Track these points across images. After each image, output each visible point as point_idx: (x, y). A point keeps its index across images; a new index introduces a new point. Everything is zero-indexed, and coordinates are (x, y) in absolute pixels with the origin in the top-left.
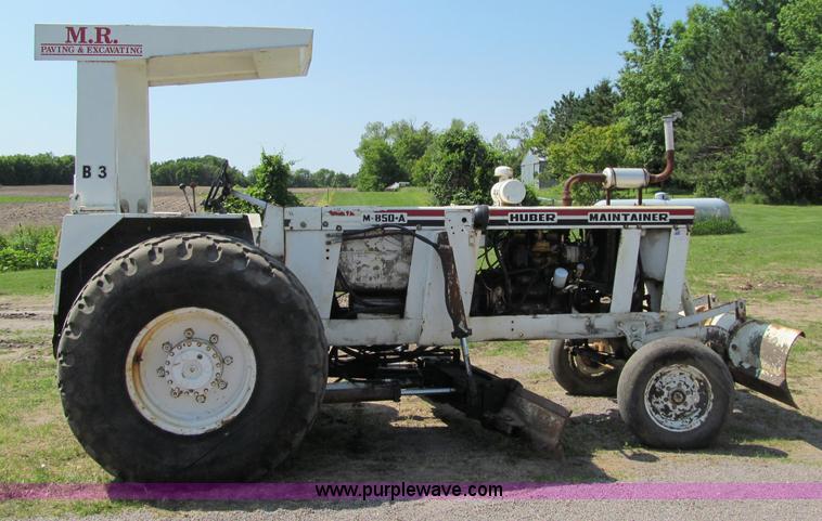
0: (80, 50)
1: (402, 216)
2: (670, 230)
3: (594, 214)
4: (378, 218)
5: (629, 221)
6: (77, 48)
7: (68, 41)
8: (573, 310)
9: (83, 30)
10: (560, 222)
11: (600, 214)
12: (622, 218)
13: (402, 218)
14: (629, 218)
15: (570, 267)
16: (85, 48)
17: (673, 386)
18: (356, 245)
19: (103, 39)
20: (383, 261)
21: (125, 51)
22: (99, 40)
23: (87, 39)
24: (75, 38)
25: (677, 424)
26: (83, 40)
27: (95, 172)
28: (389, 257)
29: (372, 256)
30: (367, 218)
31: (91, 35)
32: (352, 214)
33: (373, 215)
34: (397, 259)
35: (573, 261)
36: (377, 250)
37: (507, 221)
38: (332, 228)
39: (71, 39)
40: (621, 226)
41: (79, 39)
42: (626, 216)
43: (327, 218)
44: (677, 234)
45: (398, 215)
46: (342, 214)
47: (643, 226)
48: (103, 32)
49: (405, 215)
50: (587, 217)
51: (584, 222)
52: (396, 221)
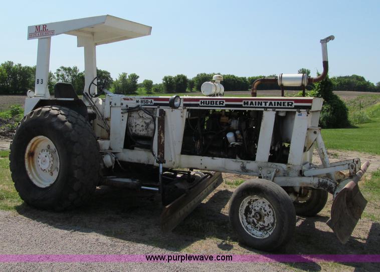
0: (38, 35)
1: (151, 101)
2: (295, 112)
3: (246, 101)
4: (142, 102)
5: (267, 106)
8: (237, 157)
10: (227, 106)
11: (250, 102)
12: (263, 104)
13: (151, 102)
14: (268, 104)
15: (234, 131)
16: (40, 34)
18: (135, 115)
19: (44, 29)
20: (145, 122)
21: (50, 33)
23: (40, 30)
27: (40, 81)
28: (148, 121)
29: (141, 120)
30: (137, 102)
32: (132, 100)
33: (140, 100)
34: (151, 122)
35: (235, 128)
36: (143, 117)
37: (199, 104)
38: (124, 106)
39: (36, 31)
40: (263, 109)
41: (38, 30)
42: (266, 103)
43: (123, 101)
44: (301, 115)
45: (150, 100)
46: (128, 99)
47: (277, 110)
49: (153, 100)
50: (242, 103)
51: (240, 106)
52: (149, 103)
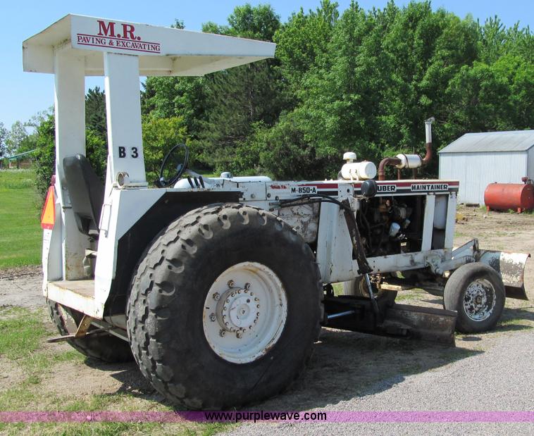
0: (111, 43)
1: (314, 188)
2: (447, 196)
3: (414, 185)
4: (300, 190)
5: (430, 190)
6: (108, 41)
7: (100, 34)
8: (402, 251)
9: (111, 24)
10: (398, 191)
11: (416, 186)
12: (427, 188)
13: (314, 190)
14: (430, 187)
15: (401, 222)
16: (115, 42)
17: (475, 293)
18: (286, 211)
19: (129, 35)
20: (302, 222)
21: (147, 47)
22: (125, 36)
23: (116, 34)
24: (106, 32)
25: (477, 317)
26: (112, 34)
27: (129, 152)
28: (305, 219)
29: (296, 219)
30: (294, 190)
31: (119, 30)
32: (285, 188)
33: (297, 188)
34: (310, 221)
35: (403, 217)
36: (298, 214)
38: (273, 198)
39: (103, 32)
40: (426, 194)
41: (109, 33)
43: (270, 191)
44: (451, 197)
45: (311, 188)
46: (279, 187)
47: (437, 193)
48: (129, 29)
49: (316, 187)
50: (410, 188)
51: (409, 191)
52: (311, 192)
